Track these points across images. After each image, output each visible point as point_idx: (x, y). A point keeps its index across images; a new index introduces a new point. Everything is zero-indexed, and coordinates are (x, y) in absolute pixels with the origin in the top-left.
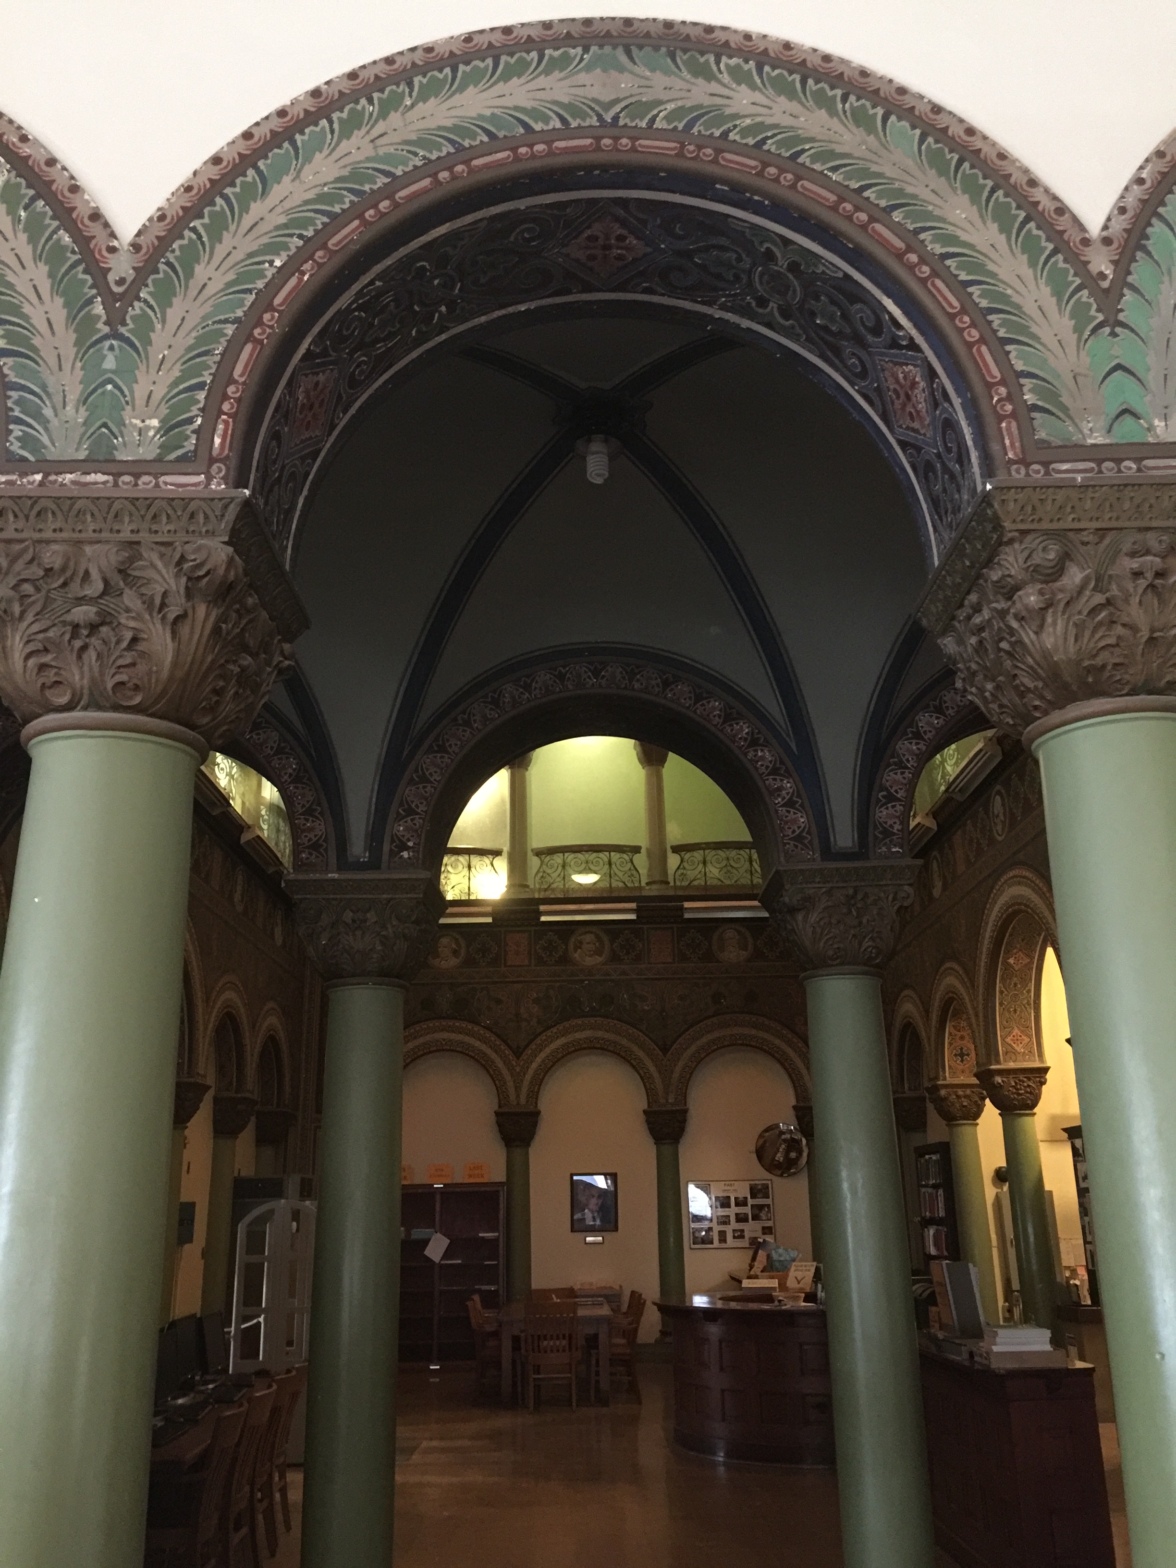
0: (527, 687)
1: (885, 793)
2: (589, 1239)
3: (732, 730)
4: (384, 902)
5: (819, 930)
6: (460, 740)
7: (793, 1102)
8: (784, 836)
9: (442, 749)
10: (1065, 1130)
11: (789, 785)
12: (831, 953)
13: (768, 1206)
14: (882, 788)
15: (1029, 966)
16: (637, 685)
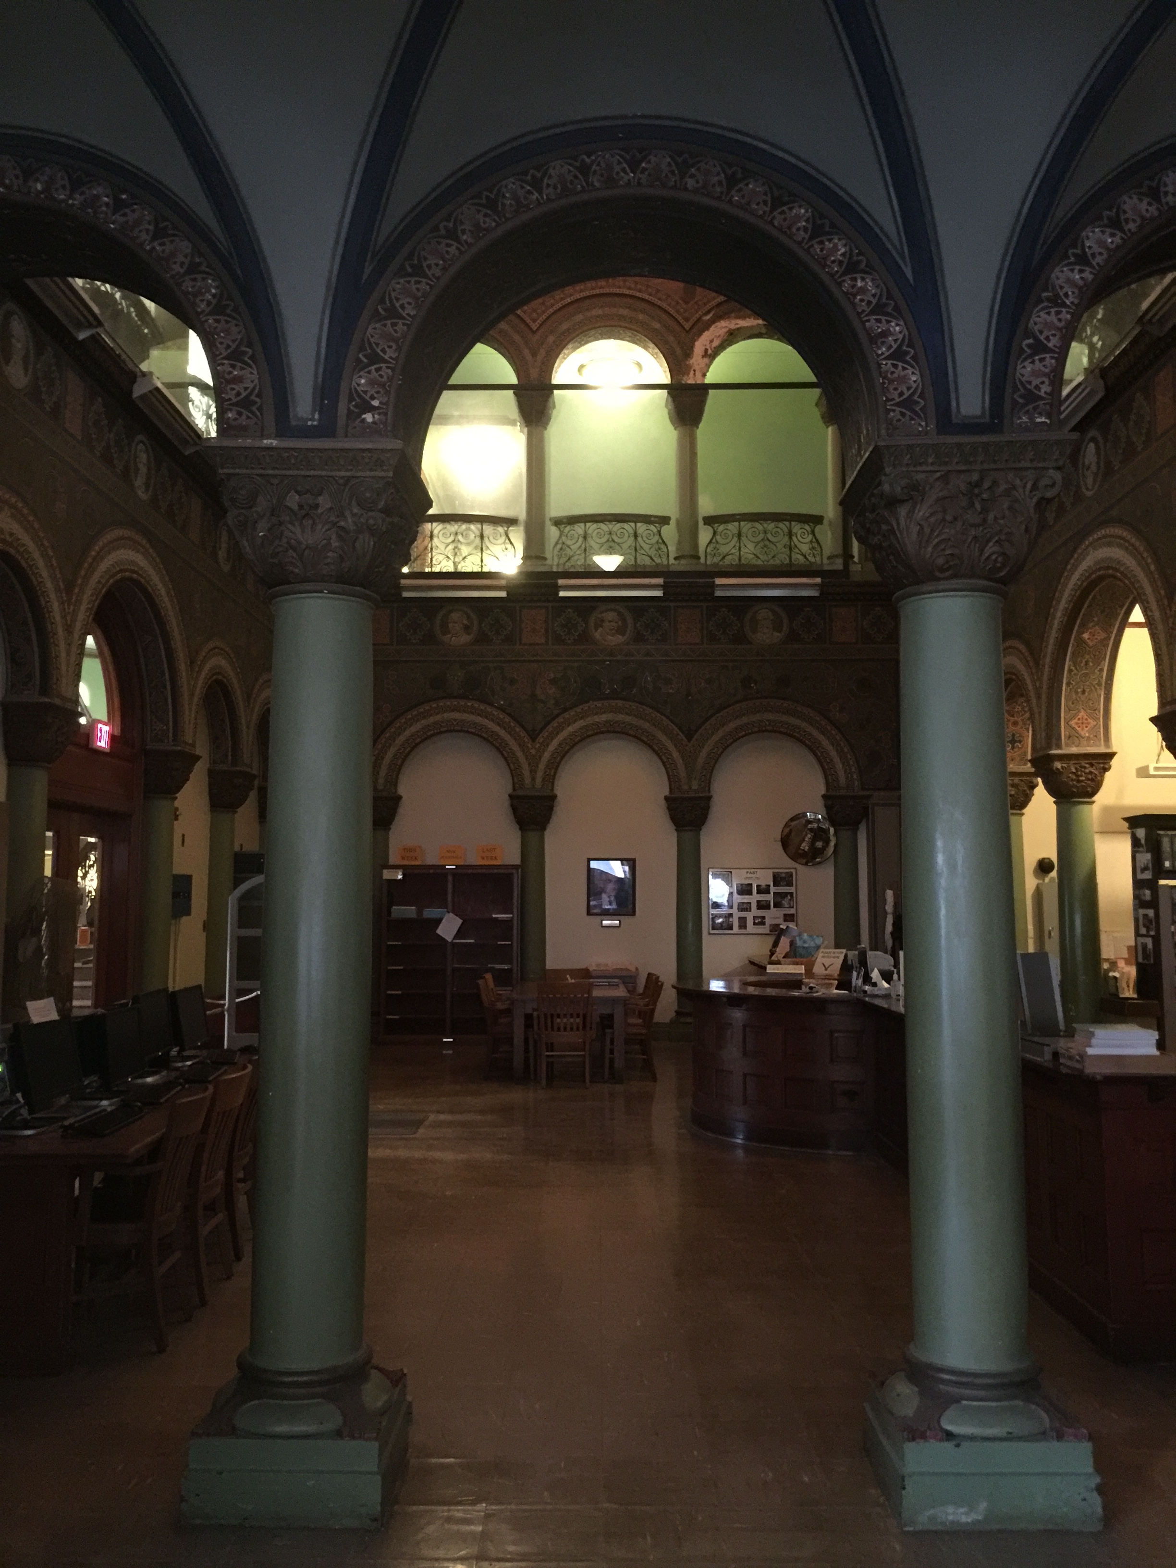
0: (537, 185)
1: (1031, 341)
2: (605, 923)
3: (822, 250)
4: (341, 481)
5: (927, 530)
6: (443, 259)
7: (822, 790)
8: (888, 400)
9: (418, 271)
10: (1126, 819)
11: (898, 328)
12: (940, 561)
13: (791, 894)
14: (1028, 334)
15: (1104, 643)
16: (691, 183)
